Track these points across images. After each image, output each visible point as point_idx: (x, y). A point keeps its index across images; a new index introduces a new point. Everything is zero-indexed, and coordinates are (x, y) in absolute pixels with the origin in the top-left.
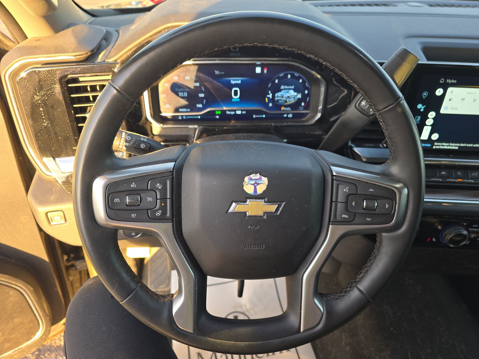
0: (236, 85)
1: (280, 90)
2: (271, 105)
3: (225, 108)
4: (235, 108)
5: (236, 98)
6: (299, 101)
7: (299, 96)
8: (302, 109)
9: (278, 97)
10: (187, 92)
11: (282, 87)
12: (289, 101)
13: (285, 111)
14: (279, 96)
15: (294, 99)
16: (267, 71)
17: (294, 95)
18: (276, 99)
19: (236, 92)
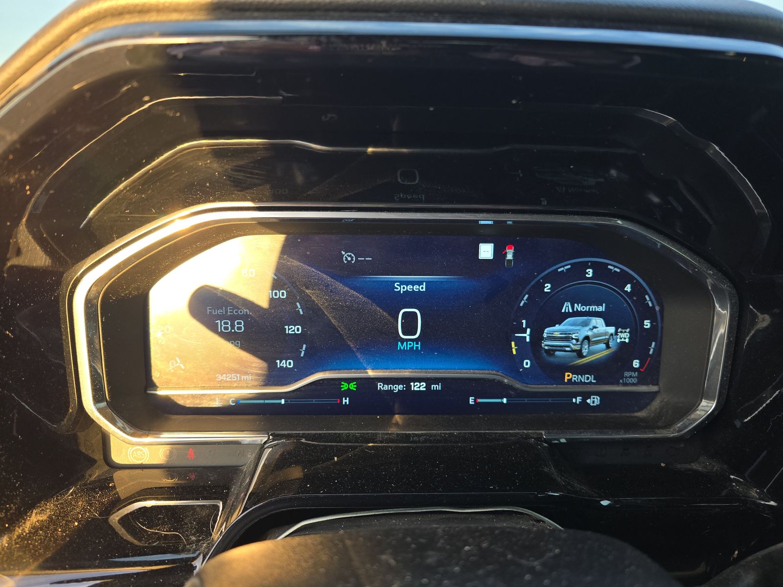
0: (411, 299)
1: (561, 318)
2: (527, 364)
3: (371, 373)
4: (406, 374)
5: (409, 341)
6: (623, 354)
7: (624, 336)
8: (634, 381)
9: (551, 338)
10: (245, 317)
11: (567, 307)
12: (591, 353)
13: (575, 383)
14: (557, 334)
15: (608, 347)
16: (514, 255)
17: (606, 334)
18: (546, 344)
19: (410, 320)
